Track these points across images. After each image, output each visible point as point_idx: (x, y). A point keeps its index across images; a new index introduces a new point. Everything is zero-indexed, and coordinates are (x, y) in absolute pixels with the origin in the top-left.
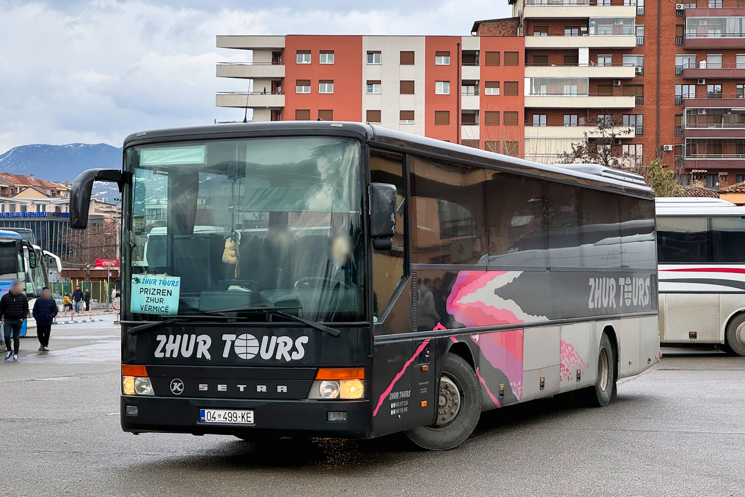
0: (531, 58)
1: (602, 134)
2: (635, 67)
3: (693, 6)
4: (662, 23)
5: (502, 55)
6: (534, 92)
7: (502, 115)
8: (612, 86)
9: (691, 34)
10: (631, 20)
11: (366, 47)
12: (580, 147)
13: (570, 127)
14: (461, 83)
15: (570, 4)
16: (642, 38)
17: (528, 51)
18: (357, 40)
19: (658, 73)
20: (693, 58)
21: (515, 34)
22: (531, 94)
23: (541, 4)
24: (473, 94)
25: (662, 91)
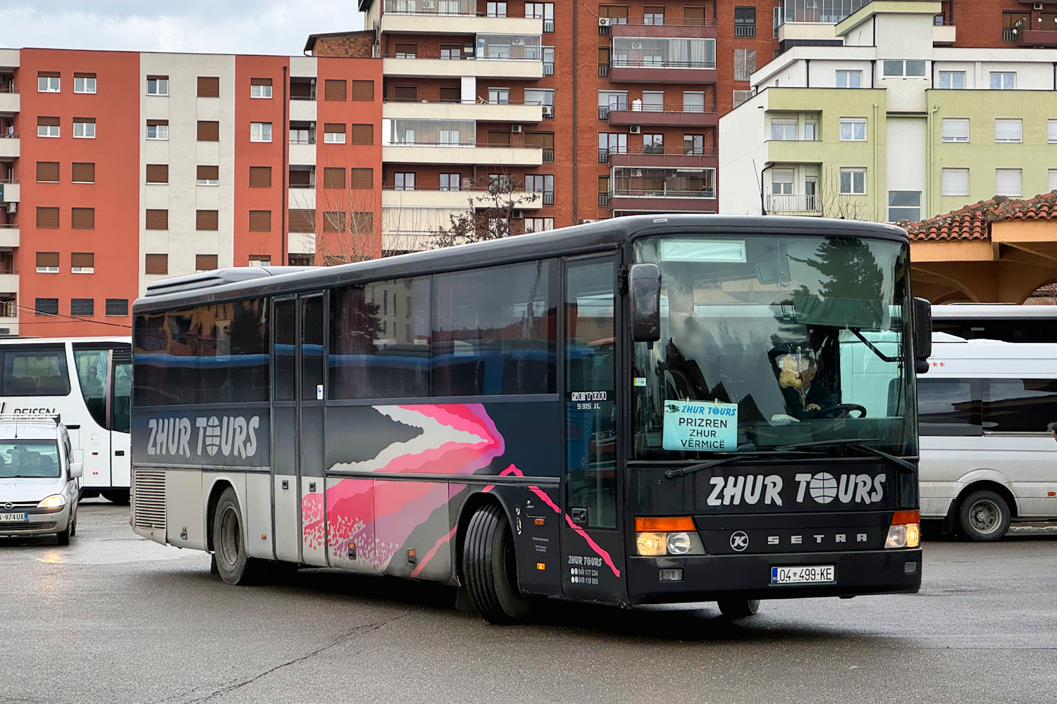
0: (391, 88)
1: (495, 202)
2: (542, 107)
3: (623, 21)
4: (579, 45)
5: (350, 85)
6: (396, 140)
7: (349, 173)
8: (509, 133)
9: (620, 61)
10: (535, 38)
11: (146, 69)
12: (464, 221)
13: (449, 192)
14: (288, 125)
15: (448, 13)
16: (552, 65)
17: (388, 80)
18: (132, 58)
19: (575, 116)
20: (623, 95)
21: (368, 55)
22: (392, 143)
23: (407, 12)
24: (307, 143)
25: (580, 142)
